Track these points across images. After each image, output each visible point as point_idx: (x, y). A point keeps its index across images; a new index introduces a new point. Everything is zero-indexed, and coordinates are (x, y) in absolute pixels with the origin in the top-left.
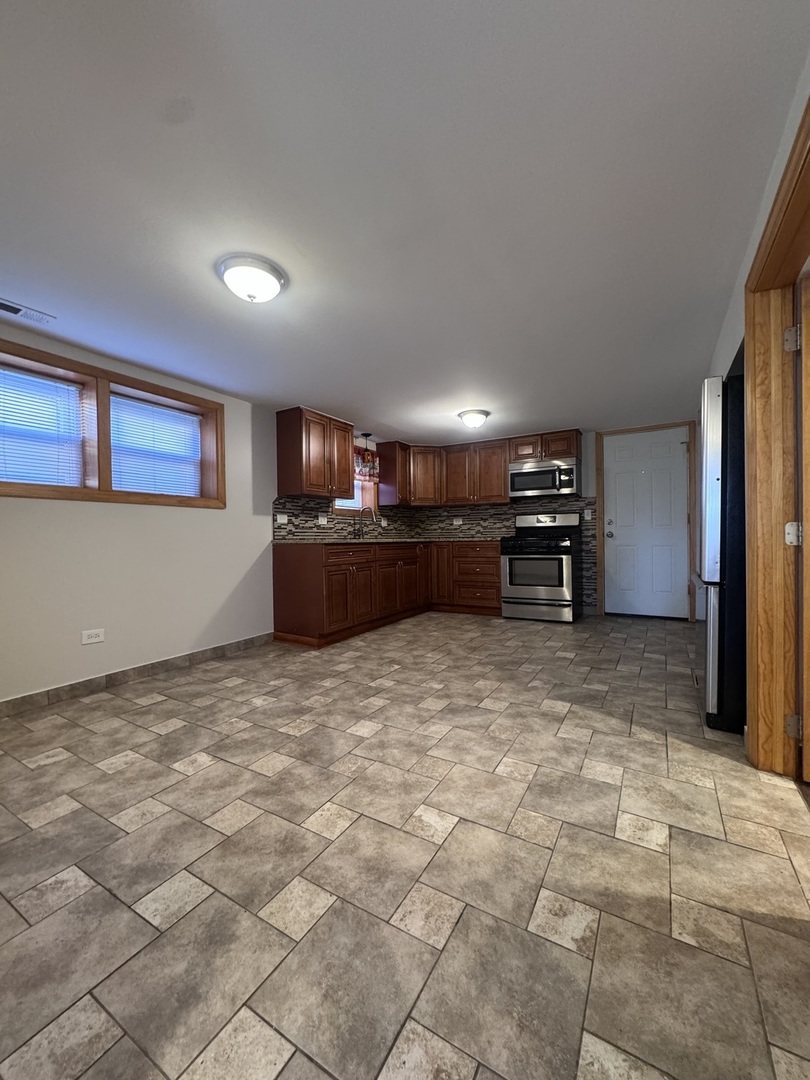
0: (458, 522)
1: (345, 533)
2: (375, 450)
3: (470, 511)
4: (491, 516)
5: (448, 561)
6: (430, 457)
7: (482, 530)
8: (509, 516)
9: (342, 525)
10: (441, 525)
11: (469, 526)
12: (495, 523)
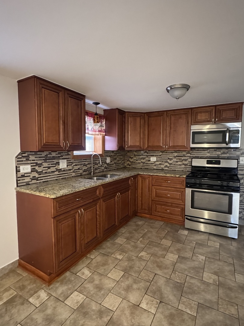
0: (153, 159)
1: (81, 171)
2: (103, 114)
3: (161, 153)
4: (175, 157)
5: (149, 188)
6: (138, 119)
7: (168, 165)
8: (186, 158)
9: (78, 167)
10: (142, 161)
11: (160, 163)
12: (177, 162)
